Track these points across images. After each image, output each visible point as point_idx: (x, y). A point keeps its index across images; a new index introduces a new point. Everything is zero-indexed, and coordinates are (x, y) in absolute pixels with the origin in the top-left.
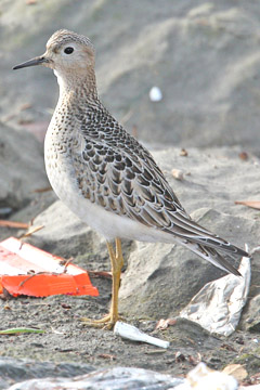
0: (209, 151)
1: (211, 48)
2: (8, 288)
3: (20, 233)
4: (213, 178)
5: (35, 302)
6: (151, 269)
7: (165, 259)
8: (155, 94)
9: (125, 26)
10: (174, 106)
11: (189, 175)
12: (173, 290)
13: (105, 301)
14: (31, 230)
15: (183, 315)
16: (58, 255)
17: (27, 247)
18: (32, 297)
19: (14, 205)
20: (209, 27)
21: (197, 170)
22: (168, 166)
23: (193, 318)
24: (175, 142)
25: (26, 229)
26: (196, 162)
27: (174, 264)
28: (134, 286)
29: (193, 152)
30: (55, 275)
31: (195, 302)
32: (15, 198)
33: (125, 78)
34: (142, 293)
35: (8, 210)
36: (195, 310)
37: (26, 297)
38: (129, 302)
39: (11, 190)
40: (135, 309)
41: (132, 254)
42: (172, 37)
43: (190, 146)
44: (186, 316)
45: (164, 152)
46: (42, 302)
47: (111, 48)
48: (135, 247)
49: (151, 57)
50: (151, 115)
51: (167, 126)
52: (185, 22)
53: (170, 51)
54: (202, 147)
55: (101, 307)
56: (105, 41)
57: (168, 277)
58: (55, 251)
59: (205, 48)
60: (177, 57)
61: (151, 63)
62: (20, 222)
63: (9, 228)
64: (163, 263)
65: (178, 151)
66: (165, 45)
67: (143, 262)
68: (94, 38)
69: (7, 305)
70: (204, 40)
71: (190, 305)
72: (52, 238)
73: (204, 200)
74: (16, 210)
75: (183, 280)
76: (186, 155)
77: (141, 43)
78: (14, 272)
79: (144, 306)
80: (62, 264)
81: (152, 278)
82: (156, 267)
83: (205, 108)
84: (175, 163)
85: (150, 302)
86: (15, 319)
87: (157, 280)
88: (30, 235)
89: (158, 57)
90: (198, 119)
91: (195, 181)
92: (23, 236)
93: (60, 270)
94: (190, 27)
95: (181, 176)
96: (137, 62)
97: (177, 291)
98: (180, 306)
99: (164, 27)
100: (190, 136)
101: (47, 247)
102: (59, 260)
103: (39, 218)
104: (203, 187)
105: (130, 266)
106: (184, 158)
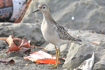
0: (85, 31)
1: (85, 8)
2: (40, 62)
3: (43, 49)
4: (86, 37)
5: (46, 65)
6: (72, 57)
7: (75, 55)
8: (73, 18)
9: (66, 3)
10: (77, 21)
11: (80, 36)
12: (77, 62)
13: (62, 65)
14: (45, 49)
15: (79, 68)
16: (51, 54)
17: (44, 52)
18: (45, 64)
19: (41, 43)
20: (85, 3)
21: (82, 35)
22: (76, 34)
23: (81, 68)
24: (77, 29)
25: (44, 48)
26: (82, 34)
27: (77, 56)
28: (68, 61)
29: (81, 31)
30: (50, 59)
31: (82, 65)
32: (41, 42)
33: (66, 14)
34: (70, 63)
35: (40, 44)
36: (82, 67)
37: (44, 64)
38: (67, 65)
39: (40, 40)
40: (68, 66)
41: (68, 54)
42: (77, 5)
43: (81, 30)
44: (80, 68)
45: (75, 31)
46: (48, 65)
47: (63, 8)
48: (68, 53)
49: (72, 10)
50: (72, 23)
51: (75, 25)
52: (79, 2)
53: (76, 8)
54: (83, 30)
55: (61, 66)
56: (62, 6)
57: (76, 59)
58: (51, 53)
59: (84, 8)
60: (78, 10)
61: (72, 11)
62: (43, 47)
63: (40, 48)
64: (74, 56)
65: (78, 31)
66: (75, 7)
67: (70, 56)
68: (59, 6)
69: (40, 65)
70: (84, 6)
71: (81, 66)
72: (50, 50)
73: (84, 42)
74: (42, 44)
75: (79, 60)
76: (80, 32)
77: (70, 7)
78: (41, 58)
79: (70, 66)
80: (52, 56)
81: (72, 59)
82: (73, 57)
83: (84, 21)
84: (77, 34)
85: (72, 65)
86: (41, 69)
87: (73, 60)
88: (45, 50)
89: (74, 10)
90: (82, 24)
91: (82, 38)
92: (43, 50)
93: (51, 58)
94: (81, 3)
95: (79, 36)
96: (69, 11)
97: (78, 62)
98: (78, 66)
99: (75, 3)
100: (81, 28)
101: (49, 52)
102: (51, 55)
103: (47, 46)
104: (83, 39)
105: (67, 57)
106: (79, 33)
